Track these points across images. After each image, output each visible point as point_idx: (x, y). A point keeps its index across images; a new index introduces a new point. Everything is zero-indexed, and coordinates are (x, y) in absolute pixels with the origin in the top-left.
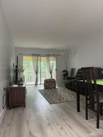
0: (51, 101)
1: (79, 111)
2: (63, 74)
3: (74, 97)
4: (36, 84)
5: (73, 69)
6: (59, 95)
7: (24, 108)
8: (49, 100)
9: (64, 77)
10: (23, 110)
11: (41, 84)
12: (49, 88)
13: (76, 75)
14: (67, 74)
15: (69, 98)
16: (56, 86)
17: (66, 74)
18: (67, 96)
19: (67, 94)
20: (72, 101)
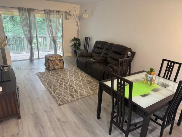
0: (59, 98)
1: (99, 117)
2: (74, 44)
3: (90, 88)
4: (31, 60)
5: (87, 38)
6: (70, 86)
7: (19, 120)
8: (57, 98)
9: (75, 49)
10: (18, 125)
11: (39, 58)
12: (53, 70)
13: (93, 50)
14: (79, 44)
15: (85, 90)
16: (63, 65)
17: (77, 45)
18: (80, 86)
19: (80, 82)
20: (88, 96)
